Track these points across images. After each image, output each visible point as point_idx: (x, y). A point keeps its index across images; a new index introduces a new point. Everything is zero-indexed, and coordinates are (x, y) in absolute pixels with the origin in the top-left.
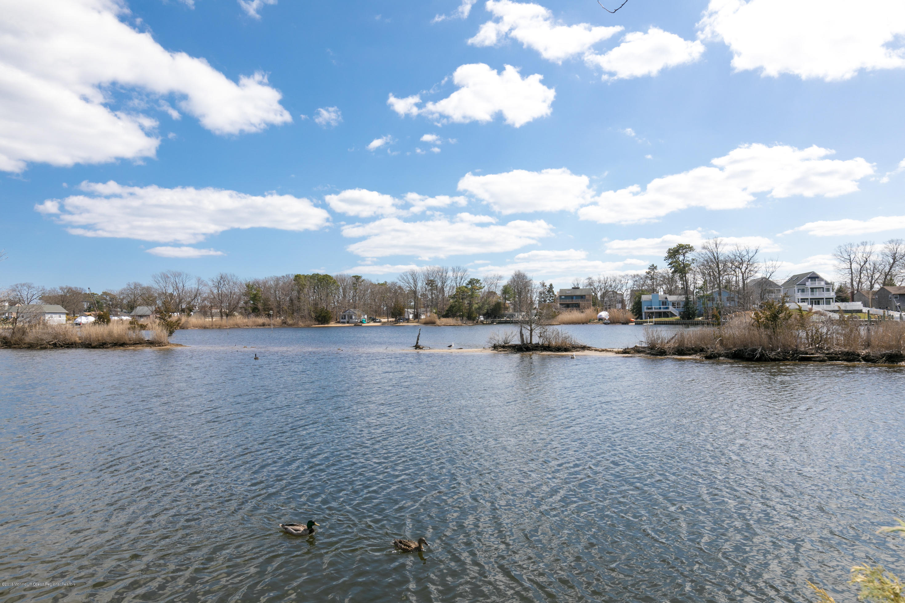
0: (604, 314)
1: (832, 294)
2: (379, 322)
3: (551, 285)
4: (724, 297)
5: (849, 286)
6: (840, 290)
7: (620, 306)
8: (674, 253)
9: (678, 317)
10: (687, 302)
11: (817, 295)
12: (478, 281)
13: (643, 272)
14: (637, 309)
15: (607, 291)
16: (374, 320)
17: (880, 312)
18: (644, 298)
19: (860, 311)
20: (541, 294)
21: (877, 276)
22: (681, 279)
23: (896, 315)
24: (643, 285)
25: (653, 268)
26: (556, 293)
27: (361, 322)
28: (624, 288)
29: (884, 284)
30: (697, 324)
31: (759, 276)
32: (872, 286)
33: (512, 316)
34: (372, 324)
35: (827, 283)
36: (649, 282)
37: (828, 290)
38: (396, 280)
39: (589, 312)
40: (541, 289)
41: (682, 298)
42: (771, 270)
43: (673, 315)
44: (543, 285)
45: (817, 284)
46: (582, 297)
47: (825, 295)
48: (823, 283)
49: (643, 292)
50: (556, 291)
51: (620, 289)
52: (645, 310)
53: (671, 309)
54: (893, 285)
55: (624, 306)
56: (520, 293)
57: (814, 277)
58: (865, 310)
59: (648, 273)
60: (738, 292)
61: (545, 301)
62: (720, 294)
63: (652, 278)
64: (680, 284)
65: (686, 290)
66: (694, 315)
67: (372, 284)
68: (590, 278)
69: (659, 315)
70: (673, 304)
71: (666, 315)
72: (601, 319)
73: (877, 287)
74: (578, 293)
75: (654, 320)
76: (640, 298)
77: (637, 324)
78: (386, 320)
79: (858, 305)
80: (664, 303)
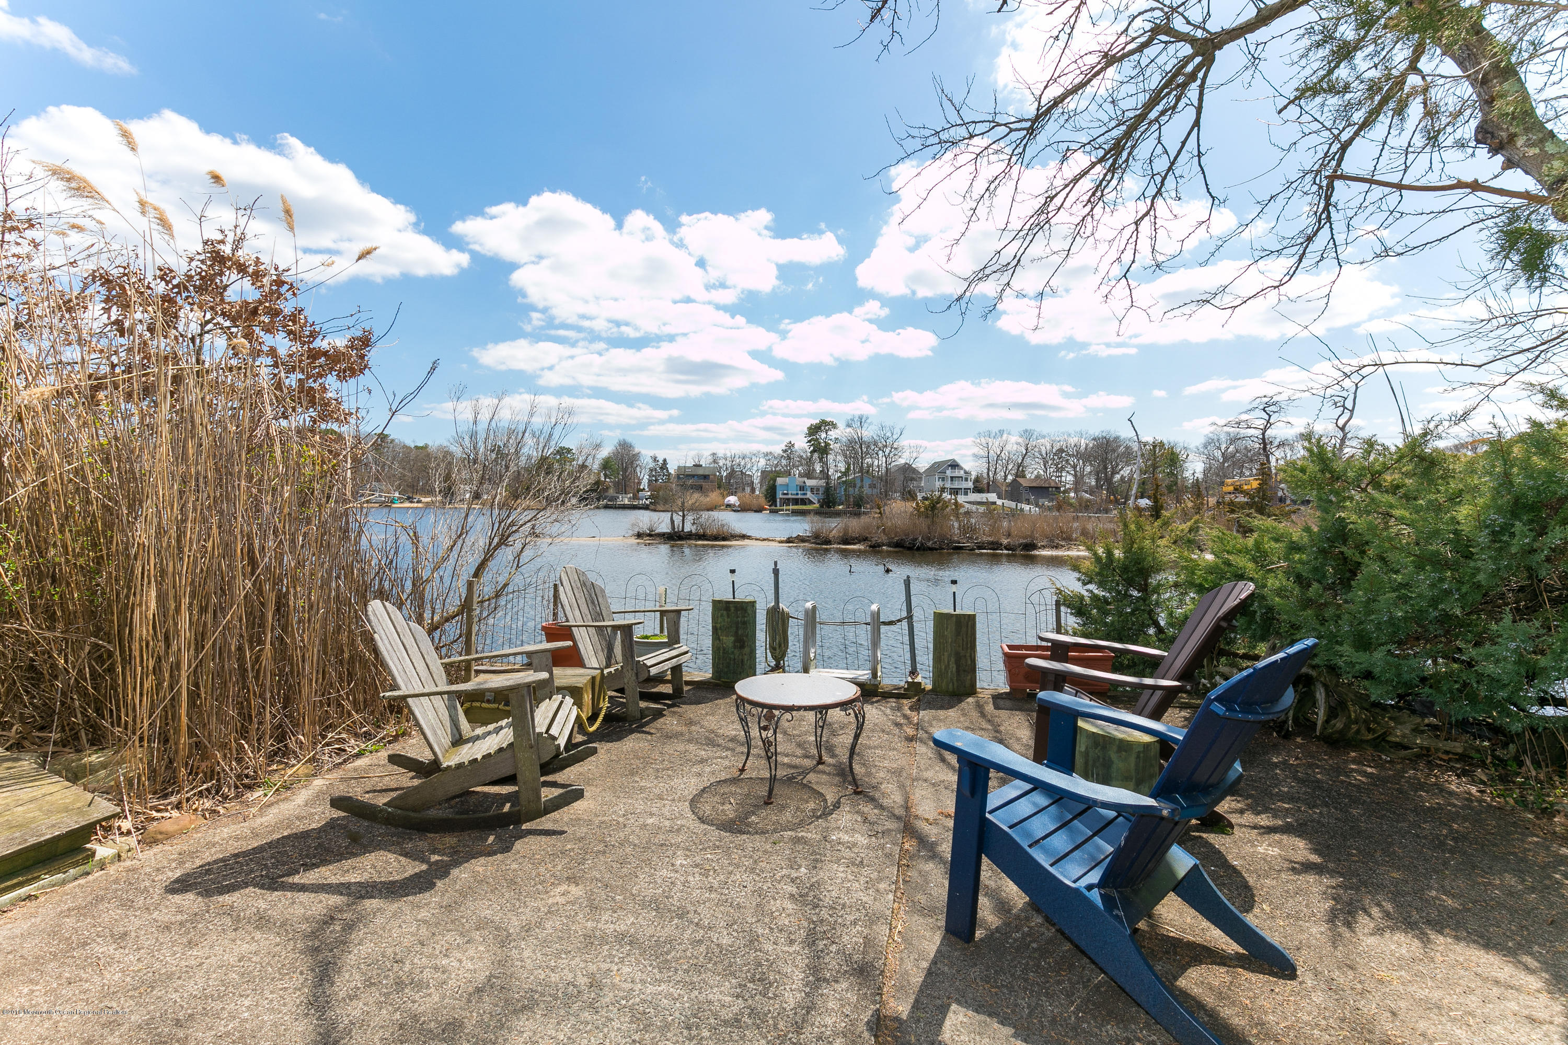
0: (732, 499)
1: (970, 485)
2: (419, 502)
3: (665, 460)
4: (867, 482)
5: (985, 475)
6: (977, 480)
7: (748, 489)
8: (814, 430)
9: (817, 505)
10: (827, 489)
11: (956, 485)
12: (569, 451)
13: (778, 449)
14: (771, 494)
15: (733, 470)
16: (410, 499)
17: (1013, 504)
18: (780, 481)
19: (994, 503)
20: (651, 470)
21: (1010, 467)
22: (821, 460)
23: (1026, 507)
24: (777, 465)
25: (790, 445)
26: (672, 471)
27: (392, 502)
28: (755, 468)
29: (1017, 475)
30: (838, 514)
31: (902, 461)
32: (1006, 476)
33: (614, 499)
34: (407, 505)
35: (966, 472)
36: (784, 462)
37: (966, 480)
38: (445, 444)
39: (714, 497)
40: (652, 465)
41: (822, 483)
42: (915, 455)
43: (811, 502)
44: (655, 459)
45: (957, 473)
46: (705, 477)
47: (964, 485)
48: (962, 472)
49: (779, 474)
50: (672, 469)
51: (750, 469)
52: (780, 495)
53: (809, 495)
54: (1024, 476)
55: (753, 490)
56: (625, 470)
57: (954, 465)
58: (999, 502)
59: (785, 451)
60: (880, 478)
61: (656, 480)
62: (862, 481)
63: (789, 458)
64: (818, 468)
65: (825, 475)
66: (834, 504)
67: (405, 447)
68: (714, 454)
69: (796, 502)
70: (812, 490)
71: (804, 502)
72: (728, 506)
73: (1010, 478)
74: (700, 472)
75: (791, 507)
76: (775, 481)
77: (772, 511)
78: (429, 499)
79: (992, 497)
80: (802, 488)
